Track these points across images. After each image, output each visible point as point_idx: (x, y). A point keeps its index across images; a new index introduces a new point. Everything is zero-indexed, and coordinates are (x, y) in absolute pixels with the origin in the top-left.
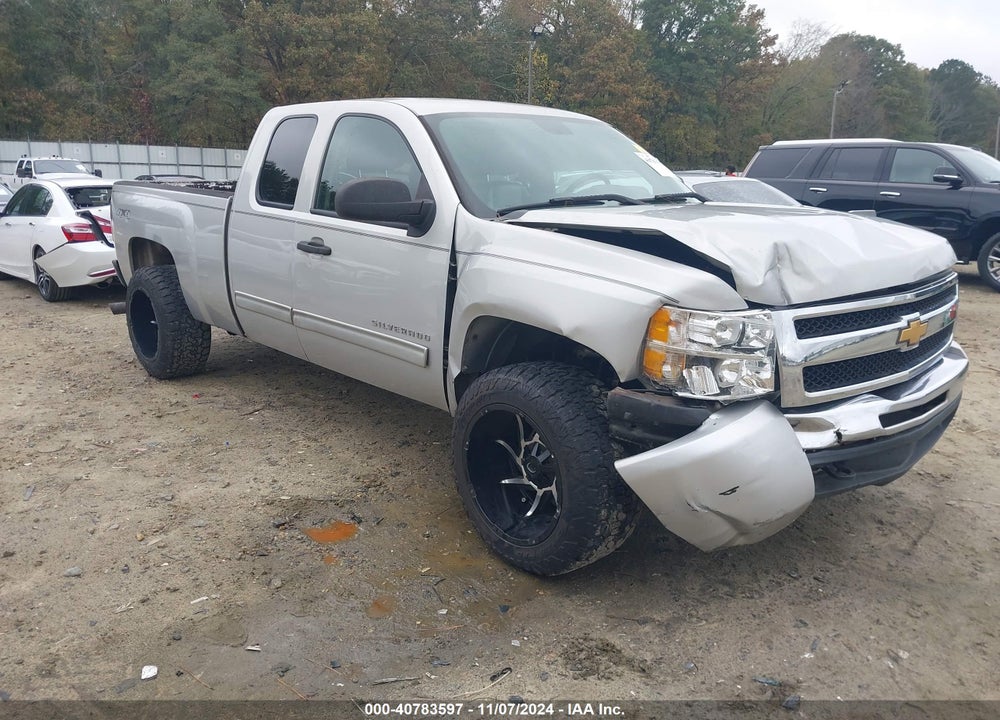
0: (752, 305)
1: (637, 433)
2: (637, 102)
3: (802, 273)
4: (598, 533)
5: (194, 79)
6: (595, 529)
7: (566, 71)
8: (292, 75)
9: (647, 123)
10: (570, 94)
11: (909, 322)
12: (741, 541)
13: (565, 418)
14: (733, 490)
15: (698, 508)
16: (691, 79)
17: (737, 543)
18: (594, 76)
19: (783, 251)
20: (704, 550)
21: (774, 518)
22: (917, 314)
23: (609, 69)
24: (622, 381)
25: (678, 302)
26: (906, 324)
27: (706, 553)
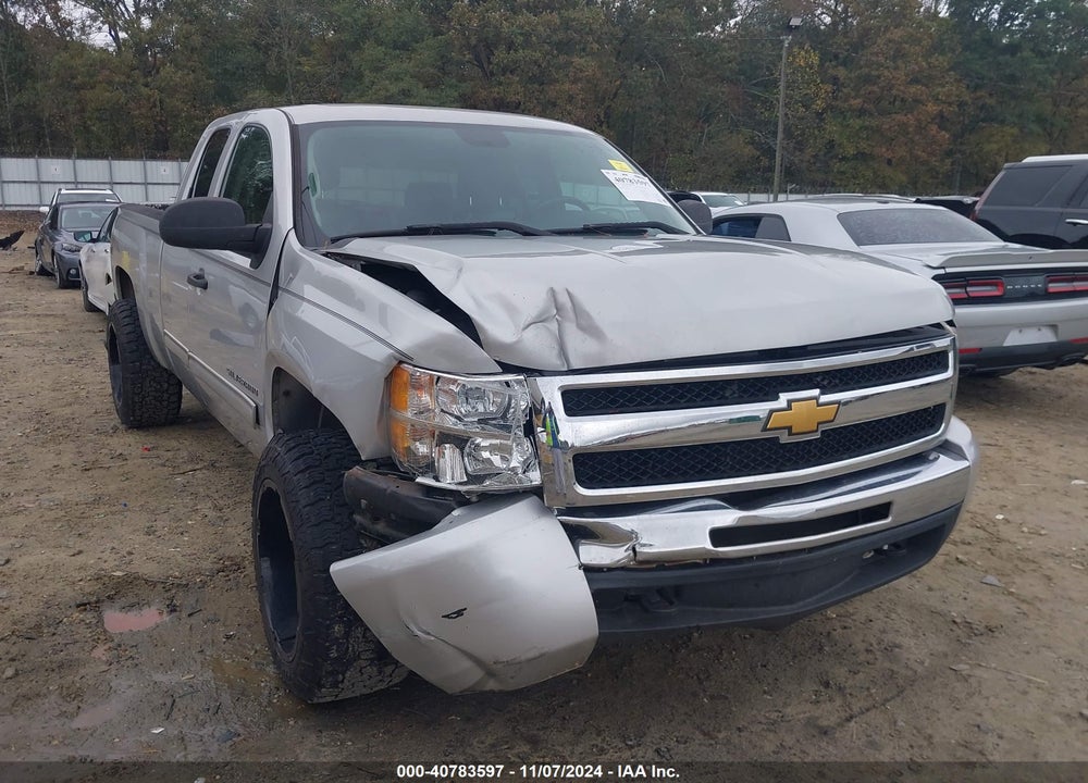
0: (507, 368)
1: (381, 527)
2: (932, 108)
3: (589, 328)
4: (334, 654)
5: (387, 91)
6: (328, 649)
7: (841, 72)
8: (500, 84)
9: (947, 136)
10: (846, 100)
11: (790, 402)
12: (492, 685)
13: (303, 502)
14: (460, 613)
15: (419, 633)
16: (1012, 79)
17: (487, 688)
18: (879, 77)
19: (564, 299)
20: (449, 692)
21: (523, 658)
22: (816, 392)
23: (896, 68)
24: (363, 458)
25: (412, 359)
26: (784, 405)
27: (451, 696)
